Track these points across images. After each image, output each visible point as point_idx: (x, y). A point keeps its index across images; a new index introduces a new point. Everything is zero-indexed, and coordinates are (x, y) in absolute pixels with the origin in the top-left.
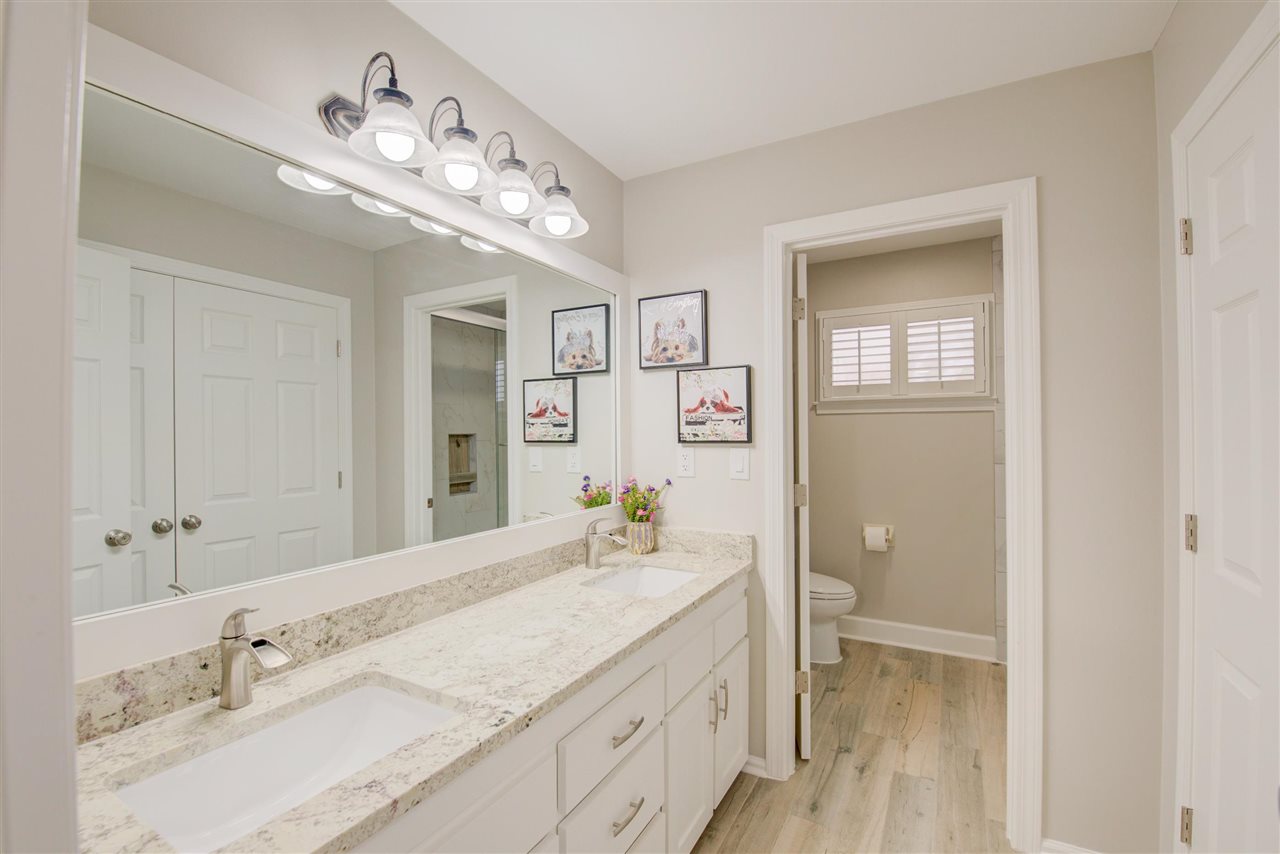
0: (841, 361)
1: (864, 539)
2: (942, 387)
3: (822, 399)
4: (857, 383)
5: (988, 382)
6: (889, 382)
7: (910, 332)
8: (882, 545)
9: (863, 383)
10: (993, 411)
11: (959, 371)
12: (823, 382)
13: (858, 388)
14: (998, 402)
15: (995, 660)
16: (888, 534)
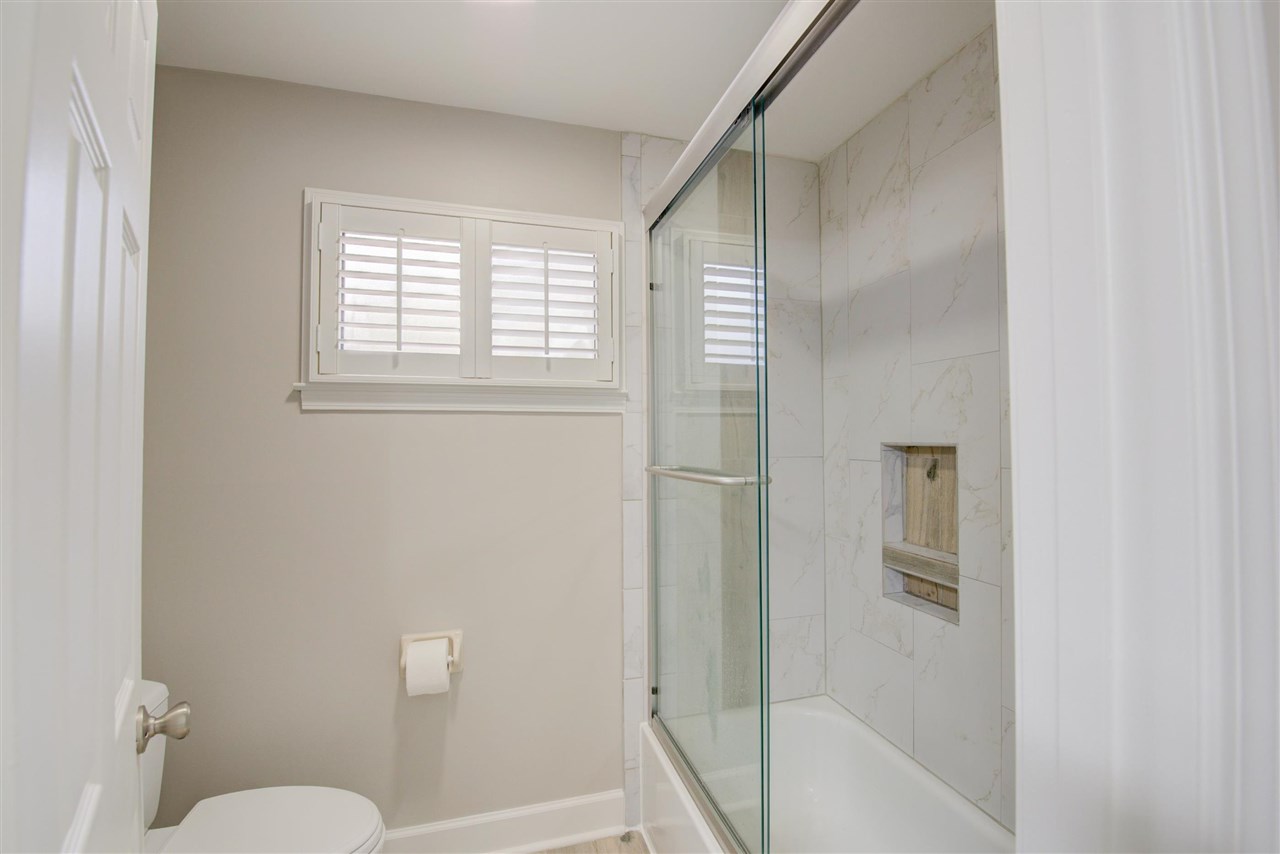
0: (361, 299)
1: (403, 672)
2: (548, 368)
3: (314, 377)
4: (393, 349)
5: (616, 365)
6: (457, 351)
7: (495, 261)
8: (439, 679)
9: (405, 349)
10: (620, 414)
11: (569, 342)
12: (318, 340)
13: (395, 359)
14: (628, 400)
15: (622, 830)
16: (451, 652)
